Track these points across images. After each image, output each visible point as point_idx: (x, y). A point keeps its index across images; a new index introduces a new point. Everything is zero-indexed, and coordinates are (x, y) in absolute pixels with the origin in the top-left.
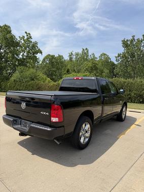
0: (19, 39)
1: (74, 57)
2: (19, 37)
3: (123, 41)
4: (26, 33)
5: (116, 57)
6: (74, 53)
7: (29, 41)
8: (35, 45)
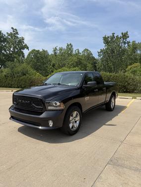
0: (6, 35)
1: (58, 52)
2: (7, 33)
3: (104, 38)
4: (12, 28)
5: (99, 53)
6: (58, 48)
7: (16, 37)
8: (21, 41)
